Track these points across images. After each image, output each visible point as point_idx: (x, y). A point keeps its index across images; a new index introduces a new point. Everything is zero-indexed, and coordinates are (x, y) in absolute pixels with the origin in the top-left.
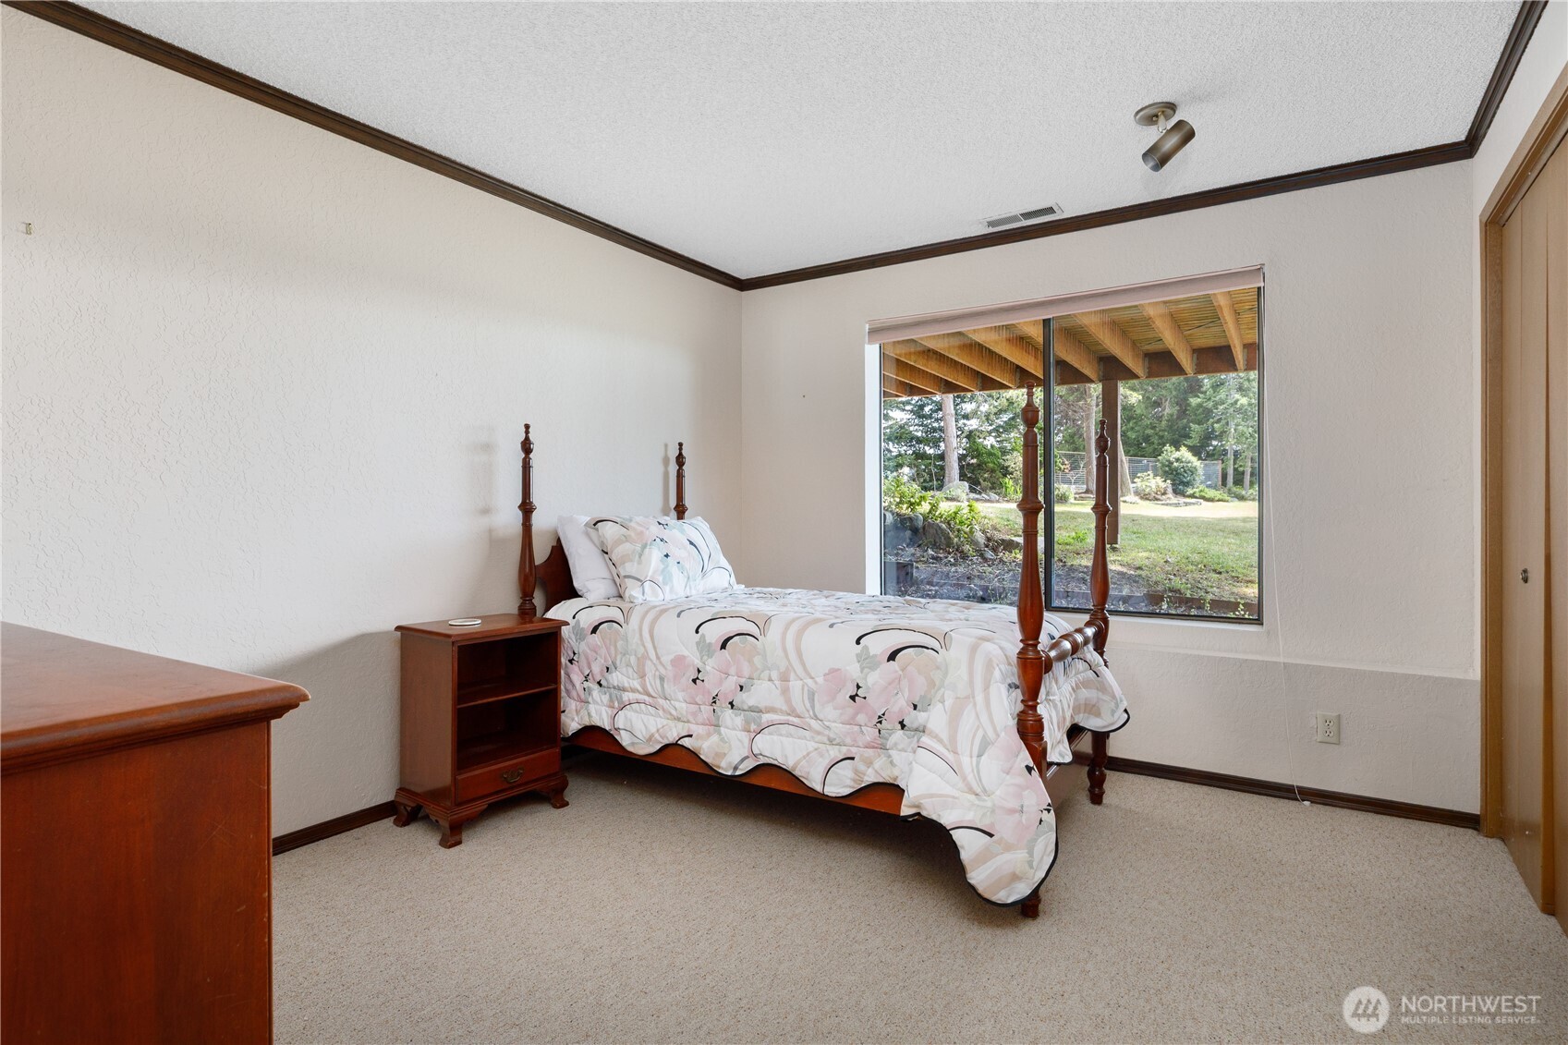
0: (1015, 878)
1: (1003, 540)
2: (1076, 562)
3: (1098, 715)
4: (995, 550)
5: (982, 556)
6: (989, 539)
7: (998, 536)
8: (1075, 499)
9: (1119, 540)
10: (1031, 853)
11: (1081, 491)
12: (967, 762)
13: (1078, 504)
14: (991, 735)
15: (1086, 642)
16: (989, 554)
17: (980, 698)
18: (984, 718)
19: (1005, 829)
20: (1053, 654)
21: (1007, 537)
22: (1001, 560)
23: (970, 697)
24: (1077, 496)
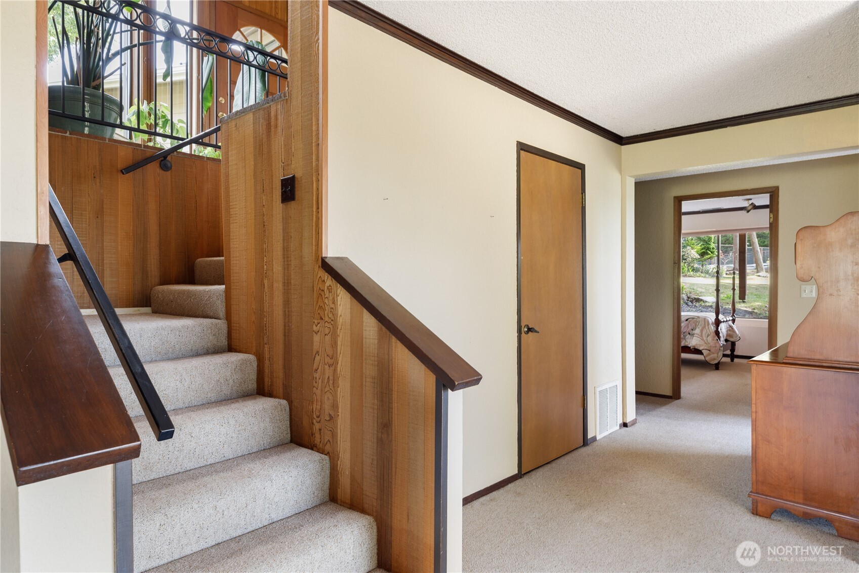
0: (714, 359)
1: (695, 298)
2: (727, 307)
3: (732, 337)
4: (692, 302)
5: (687, 304)
6: (688, 298)
7: (693, 296)
8: (726, 274)
9: (746, 298)
10: (718, 354)
11: (730, 269)
12: (705, 339)
13: (728, 278)
14: (709, 333)
15: (729, 320)
16: (690, 303)
17: (707, 327)
18: (708, 331)
19: (713, 350)
20: (722, 320)
21: (696, 297)
22: (695, 306)
23: (705, 327)
24: (728, 272)
